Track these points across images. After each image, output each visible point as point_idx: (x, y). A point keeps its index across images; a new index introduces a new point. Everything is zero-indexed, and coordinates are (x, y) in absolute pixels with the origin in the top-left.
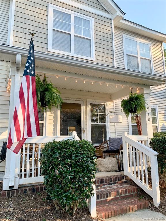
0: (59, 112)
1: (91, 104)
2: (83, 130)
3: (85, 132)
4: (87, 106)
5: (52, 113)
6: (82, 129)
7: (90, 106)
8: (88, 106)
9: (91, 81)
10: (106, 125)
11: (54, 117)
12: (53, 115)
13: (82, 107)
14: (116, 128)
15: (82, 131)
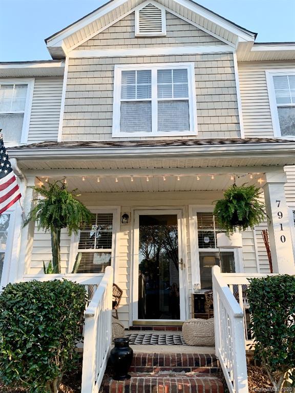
0: (137, 232)
1: (199, 215)
2: (182, 264)
3: (187, 266)
4: (190, 218)
5: (125, 234)
6: (180, 261)
7: (195, 218)
8: (192, 218)
9: (145, 177)
10: (233, 253)
11: (129, 241)
12: (127, 237)
13: (179, 221)
14: (258, 258)
15: (180, 265)
